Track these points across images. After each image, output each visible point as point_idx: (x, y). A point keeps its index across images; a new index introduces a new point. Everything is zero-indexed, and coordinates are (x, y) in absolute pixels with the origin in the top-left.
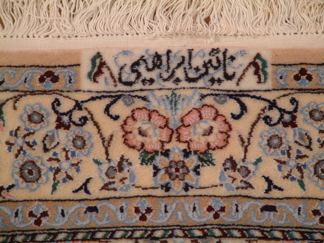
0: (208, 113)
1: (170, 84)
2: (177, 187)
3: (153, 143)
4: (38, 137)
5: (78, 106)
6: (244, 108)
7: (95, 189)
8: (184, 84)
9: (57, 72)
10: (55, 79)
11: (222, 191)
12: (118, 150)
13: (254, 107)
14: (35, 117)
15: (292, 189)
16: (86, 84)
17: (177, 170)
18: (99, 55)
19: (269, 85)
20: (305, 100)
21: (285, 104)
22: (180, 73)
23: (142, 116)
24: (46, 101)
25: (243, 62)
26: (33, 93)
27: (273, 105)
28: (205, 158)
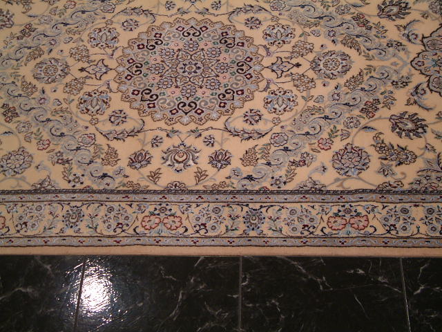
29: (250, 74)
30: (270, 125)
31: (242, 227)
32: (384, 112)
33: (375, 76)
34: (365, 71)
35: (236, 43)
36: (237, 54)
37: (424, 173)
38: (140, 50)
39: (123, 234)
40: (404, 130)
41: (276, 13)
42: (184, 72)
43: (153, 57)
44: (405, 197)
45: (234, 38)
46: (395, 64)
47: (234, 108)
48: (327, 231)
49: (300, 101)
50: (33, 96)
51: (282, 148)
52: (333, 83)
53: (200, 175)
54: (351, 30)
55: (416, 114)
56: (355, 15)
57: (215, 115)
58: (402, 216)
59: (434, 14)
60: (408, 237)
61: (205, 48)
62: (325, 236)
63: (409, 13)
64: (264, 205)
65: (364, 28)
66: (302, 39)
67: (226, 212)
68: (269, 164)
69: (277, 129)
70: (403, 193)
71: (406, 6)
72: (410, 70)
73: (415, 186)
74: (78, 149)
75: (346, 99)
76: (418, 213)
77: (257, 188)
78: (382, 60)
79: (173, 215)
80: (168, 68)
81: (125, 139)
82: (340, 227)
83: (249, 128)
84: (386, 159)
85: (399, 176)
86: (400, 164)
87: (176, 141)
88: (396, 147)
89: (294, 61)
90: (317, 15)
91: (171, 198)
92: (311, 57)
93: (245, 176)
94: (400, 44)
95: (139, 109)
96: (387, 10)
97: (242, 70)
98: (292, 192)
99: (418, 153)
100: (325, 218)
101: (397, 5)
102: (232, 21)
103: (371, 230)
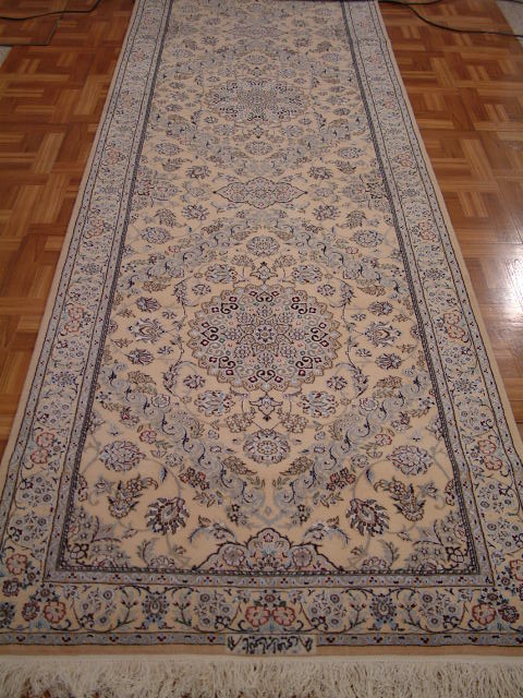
0: (256, 623)
1: (273, 636)
2: (270, 592)
3: (281, 610)
4: (333, 613)
5: (316, 627)
6: (239, 625)
7: (306, 591)
8: (267, 637)
9: (327, 643)
10: (328, 639)
11: (250, 590)
12: (297, 607)
13: (234, 626)
14: (335, 622)
15: (220, 590)
16: (313, 637)
17: (270, 599)
18: (308, 650)
19: (227, 636)
20: (212, 629)
21: (220, 627)
22: (269, 641)
23: (286, 622)
24: (330, 630)
25: (239, 647)
26: (337, 633)
27: (226, 626)
28: (257, 604)
30: (182, 395)
31: (57, 371)
32: (188, 492)
34: (254, 477)
37: (94, 522)
39: (68, 298)
40: (160, 511)
41: (356, 402)
44: (65, 501)
46: (268, 511)
47: (208, 368)
48: (38, 432)
49: (213, 418)
51: (149, 402)
52: (238, 448)
53: (122, 343)
54: (323, 466)
55: (184, 525)
56: (351, 472)
57: (199, 354)
58: (41, 496)
59: (361, 562)
60: (14, 497)
61: (295, 345)
62: (31, 430)
63: (362, 533)
64: (79, 387)
65: (329, 481)
66: (311, 423)
67: (77, 360)
68: (129, 391)
69: (174, 400)
70: (71, 499)
72: (257, 527)
73: (77, 512)
75: (211, 457)
76: (43, 510)
77: (99, 381)
78: (275, 498)
79: (81, 325)
82: (40, 443)
84: (119, 488)
85: (94, 498)
86: (111, 502)
88: (135, 500)
89: (274, 416)
90: (352, 438)
91: (99, 325)
92: (281, 430)
93: (116, 373)
94: (303, 519)
96: (367, 509)
98: (89, 408)
99: (125, 521)
100: (54, 432)
101: (377, 521)
103: (29, 465)
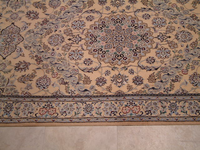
29: (91, 36)
33: (40, 35)
35: (97, 52)
36: (96, 45)
38: (144, 47)
42: (121, 36)
43: (136, 43)
45: (98, 54)
50: (188, 25)
71: (16, 68)
74: (159, 4)
80: (129, 38)
81: (141, 8)
83: (92, 14)
87: (121, 8)
95: (138, 20)
97: (95, 38)
102: (99, 63)
